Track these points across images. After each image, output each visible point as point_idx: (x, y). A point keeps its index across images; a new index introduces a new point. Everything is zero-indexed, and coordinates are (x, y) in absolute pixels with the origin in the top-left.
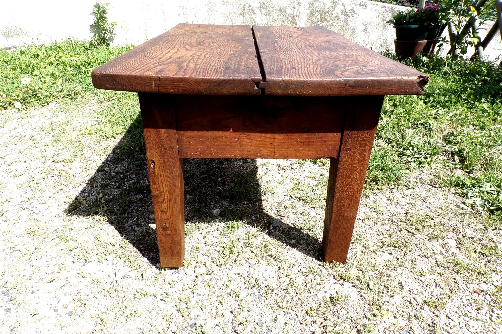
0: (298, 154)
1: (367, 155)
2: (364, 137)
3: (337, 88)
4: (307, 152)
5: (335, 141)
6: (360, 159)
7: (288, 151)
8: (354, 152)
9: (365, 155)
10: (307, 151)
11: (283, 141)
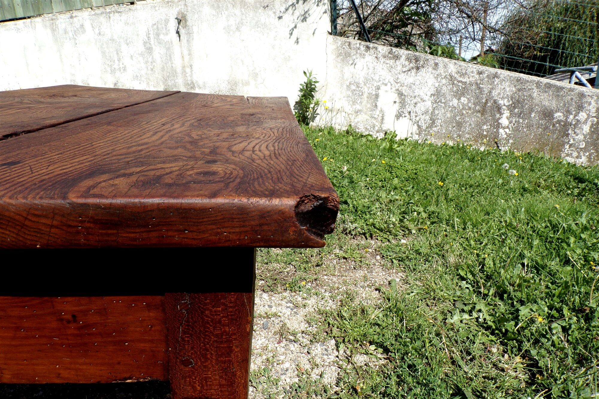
0: (62, 372)
1: (238, 373)
2: (222, 334)
3: (57, 227)
4: (85, 367)
5: (152, 341)
6: (224, 382)
7: (33, 364)
8: (205, 367)
9: (234, 375)
10: (85, 364)
11: (13, 343)
